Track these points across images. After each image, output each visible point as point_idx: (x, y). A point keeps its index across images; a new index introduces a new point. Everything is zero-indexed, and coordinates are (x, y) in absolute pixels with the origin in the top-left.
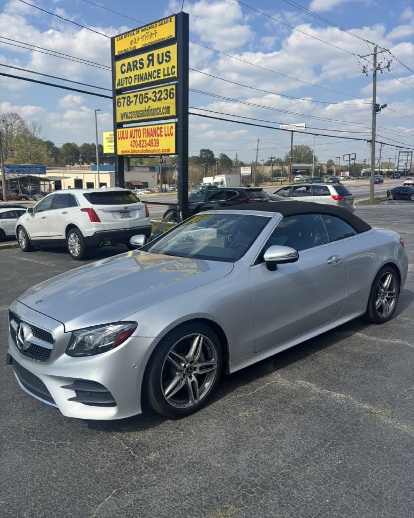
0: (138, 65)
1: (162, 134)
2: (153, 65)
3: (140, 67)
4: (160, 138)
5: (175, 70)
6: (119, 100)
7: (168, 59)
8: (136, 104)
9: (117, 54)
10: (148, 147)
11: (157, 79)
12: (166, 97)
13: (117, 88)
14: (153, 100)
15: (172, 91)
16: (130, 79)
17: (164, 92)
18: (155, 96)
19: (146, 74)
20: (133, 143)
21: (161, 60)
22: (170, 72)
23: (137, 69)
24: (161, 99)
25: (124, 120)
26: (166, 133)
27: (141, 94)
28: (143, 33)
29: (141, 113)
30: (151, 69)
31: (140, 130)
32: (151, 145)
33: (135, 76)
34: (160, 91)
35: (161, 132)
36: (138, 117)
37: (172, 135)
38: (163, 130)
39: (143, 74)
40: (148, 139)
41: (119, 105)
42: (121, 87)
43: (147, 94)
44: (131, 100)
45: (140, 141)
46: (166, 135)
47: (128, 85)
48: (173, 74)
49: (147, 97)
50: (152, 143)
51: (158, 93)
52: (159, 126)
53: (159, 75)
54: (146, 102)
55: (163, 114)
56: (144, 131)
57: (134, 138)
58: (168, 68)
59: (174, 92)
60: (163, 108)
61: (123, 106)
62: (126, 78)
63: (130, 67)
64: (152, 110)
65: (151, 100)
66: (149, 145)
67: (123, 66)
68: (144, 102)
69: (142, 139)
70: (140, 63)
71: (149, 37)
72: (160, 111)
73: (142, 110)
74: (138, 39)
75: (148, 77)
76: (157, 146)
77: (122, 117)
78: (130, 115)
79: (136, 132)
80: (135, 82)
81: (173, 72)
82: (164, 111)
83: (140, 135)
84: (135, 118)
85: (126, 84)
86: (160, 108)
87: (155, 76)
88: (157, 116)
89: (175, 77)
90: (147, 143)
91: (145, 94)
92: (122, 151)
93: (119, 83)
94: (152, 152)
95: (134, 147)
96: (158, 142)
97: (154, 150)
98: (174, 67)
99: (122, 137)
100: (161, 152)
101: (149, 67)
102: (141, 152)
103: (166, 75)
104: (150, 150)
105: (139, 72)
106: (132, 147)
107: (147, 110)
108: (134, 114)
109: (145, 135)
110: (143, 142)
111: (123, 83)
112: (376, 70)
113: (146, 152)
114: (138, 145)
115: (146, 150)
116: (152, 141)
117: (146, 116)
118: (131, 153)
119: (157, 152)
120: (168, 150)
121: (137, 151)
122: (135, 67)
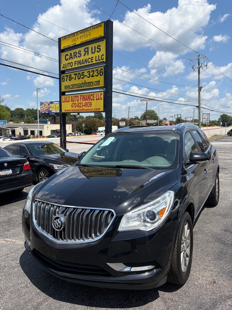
0: (78, 55)
1: (94, 98)
2: (88, 54)
3: (78, 56)
4: (92, 101)
5: (104, 57)
6: (64, 77)
7: (99, 50)
8: (75, 79)
9: (62, 48)
10: (84, 107)
11: (90, 63)
12: (97, 74)
13: (62, 69)
14: (88, 77)
15: (101, 71)
16: (72, 64)
17: (96, 71)
18: (89, 74)
19: (83, 60)
20: (73, 105)
21: (93, 51)
22: (100, 58)
23: (77, 57)
24: (94, 76)
25: (66, 90)
26: (97, 98)
27: (80, 73)
28: (81, 35)
29: (79, 85)
30: (87, 57)
31: (78, 96)
33: (75, 62)
34: (93, 71)
35: (94, 97)
36: (77, 88)
37: (101, 99)
38: (95, 96)
39: (81, 60)
40: (84, 102)
41: (63, 80)
42: (65, 69)
43: (84, 73)
44: (72, 77)
45: (78, 103)
47: (70, 68)
48: (102, 60)
49: (84, 75)
50: (87, 105)
51: (92, 72)
52: (92, 94)
53: (92, 61)
54: (82, 78)
55: (95, 86)
56: (81, 97)
57: (74, 101)
58: (99, 56)
59: (103, 71)
60: (95, 82)
61: (66, 81)
62: (69, 63)
64: (87, 83)
66: (85, 106)
67: (67, 56)
68: (81, 78)
69: (79, 102)
70: (79, 54)
71: (85, 37)
72: (93, 84)
73: (80, 84)
74: (78, 38)
75: (84, 62)
76: (91, 107)
77: (65, 88)
78: (71, 87)
79: (75, 98)
80: (75, 66)
81: (102, 58)
82: (95, 83)
83: (78, 100)
84: (75, 88)
85: (69, 67)
86: (93, 82)
87: (89, 61)
88: (91, 87)
89: (104, 61)
90: (83, 105)
91: (82, 73)
92: (66, 110)
93: (64, 66)
94: (87, 111)
95: (74, 107)
96: (91, 104)
97: (88, 109)
98: (103, 55)
99: (65, 101)
100: (93, 110)
101: (85, 56)
102: (78, 110)
103: (97, 61)
104: (85, 109)
105: (78, 59)
106: (72, 108)
107: (84, 83)
108: (74, 86)
109: (81, 100)
110: (80, 104)
111: (66, 66)
112: (200, 68)
113: (83, 111)
114: (77, 106)
115: (83, 109)
116: (87, 103)
117: (82, 87)
118: (72, 111)
119: (91, 110)
120: (98, 109)
121: (76, 110)
122: (75, 56)
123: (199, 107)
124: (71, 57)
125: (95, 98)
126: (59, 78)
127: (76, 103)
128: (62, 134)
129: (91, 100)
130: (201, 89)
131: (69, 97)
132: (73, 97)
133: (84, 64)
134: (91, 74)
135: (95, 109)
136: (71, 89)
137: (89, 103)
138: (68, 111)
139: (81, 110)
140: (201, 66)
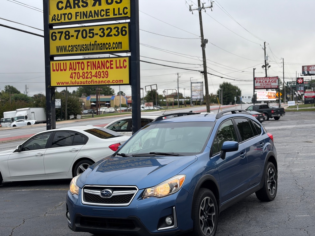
0: (81, 4)
1: (112, 66)
2: (100, 4)
4: (109, 70)
5: (128, 10)
6: (54, 34)
7: (119, 1)
8: (77, 38)
10: (94, 78)
11: (105, 17)
12: (117, 33)
13: (50, 22)
14: (100, 36)
15: (124, 29)
16: (70, 16)
17: (115, 28)
18: (103, 32)
19: (91, 12)
20: (74, 75)
22: (121, 12)
23: (79, 7)
24: (111, 36)
25: (60, 53)
27: (85, 30)
29: (84, 47)
30: (97, 8)
31: (83, 63)
32: (98, 76)
33: (76, 13)
34: (110, 28)
35: (111, 64)
36: (81, 50)
37: (125, 67)
38: (114, 63)
39: (87, 12)
40: (94, 71)
41: (54, 38)
42: (57, 22)
43: (93, 30)
44: (70, 35)
45: (84, 72)
46: (117, 68)
47: (67, 20)
48: (125, 14)
49: (93, 33)
51: (107, 29)
52: (109, 60)
53: (108, 14)
54: (90, 37)
55: (114, 48)
56: (89, 64)
57: (75, 70)
58: (119, 9)
59: (127, 29)
60: (114, 43)
61: (60, 39)
62: (65, 14)
63: (70, 4)
64: (99, 44)
65: (98, 36)
66: (97, 77)
67: (60, 4)
68: (88, 37)
69: (85, 70)
70: (83, 2)
72: (110, 46)
73: (86, 45)
75: (93, 14)
76: (107, 77)
77: (58, 50)
78: (70, 49)
79: (77, 65)
80: (76, 19)
81: (125, 12)
82: (114, 46)
83: (83, 68)
84: (76, 51)
85: (65, 20)
86: (110, 43)
87: (102, 15)
88: (106, 50)
89: (128, 17)
90: (92, 75)
91: (90, 30)
92: (59, 83)
93: (55, 18)
94: (100, 83)
95: (75, 79)
96: (107, 74)
97: (101, 81)
98: (127, 8)
99: (57, 69)
100: (111, 83)
101: (95, 6)
102: (84, 83)
103: (116, 15)
104: (96, 81)
105: (82, 10)
106: (72, 79)
107: (93, 44)
108: (75, 47)
109: (89, 67)
110: (87, 73)
111: (60, 18)
112: (201, 9)
113: (92, 83)
114: (81, 76)
115: (92, 81)
116: (99, 73)
117: (91, 50)
118: (71, 84)
119: (106, 83)
120: (120, 81)
121: (79, 82)
122: (76, 5)
123: (205, 73)
124: (68, 5)
125: (114, 66)
126: (43, 35)
127: (78, 73)
128: (50, 120)
129: (108, 68)
130: (205, 44)
131: (66, 63)
132: (73, 63)
133: (92, 17)
134: (106, 32)
135: (114, 81)
136: (69, 51)
137: (103, 73)
138: (64, 84)
139: (89, 82)
140: (203, 7)
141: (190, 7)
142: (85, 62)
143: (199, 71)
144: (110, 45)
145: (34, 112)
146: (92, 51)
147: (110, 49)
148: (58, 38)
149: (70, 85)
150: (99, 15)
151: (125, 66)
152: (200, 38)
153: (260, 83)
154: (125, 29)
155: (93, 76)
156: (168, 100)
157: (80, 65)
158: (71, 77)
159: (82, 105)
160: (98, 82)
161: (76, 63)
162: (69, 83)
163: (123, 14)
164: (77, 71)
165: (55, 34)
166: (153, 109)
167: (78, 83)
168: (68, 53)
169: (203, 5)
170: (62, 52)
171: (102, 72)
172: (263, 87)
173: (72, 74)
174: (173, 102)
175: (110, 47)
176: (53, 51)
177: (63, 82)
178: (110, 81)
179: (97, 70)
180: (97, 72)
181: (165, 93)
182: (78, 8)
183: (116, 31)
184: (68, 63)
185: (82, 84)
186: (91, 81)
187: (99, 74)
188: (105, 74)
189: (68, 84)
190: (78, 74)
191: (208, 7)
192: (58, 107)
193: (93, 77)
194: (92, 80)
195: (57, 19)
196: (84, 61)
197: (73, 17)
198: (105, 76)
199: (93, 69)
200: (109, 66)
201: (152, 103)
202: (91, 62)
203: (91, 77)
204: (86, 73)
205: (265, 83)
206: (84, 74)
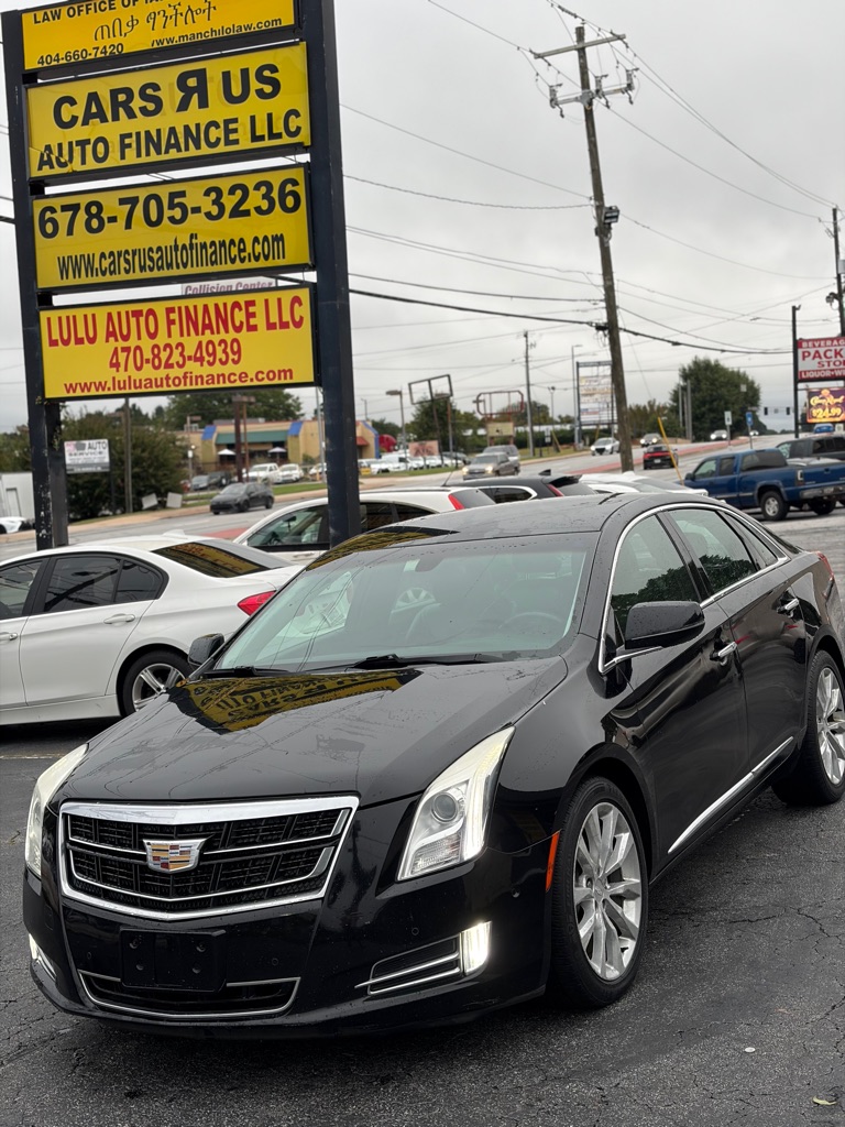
0: (137, 103)
1: (253, 321)
2: (203, 103)
3: (143, 109)
4: (243, 336)
5: (303, 122)
7: (268, 89)
8: (128, 225)
9: (31, 63)
10: (192, 366)
11: (222, 148)
12: (265, 205)
13: (35, 173)
14: (209, 215)
15: (289, 188)
16: (101, 147)
17: (257, 187)
18: (217, 202)
19: (172, 131)
20: (122, 356)
21: (236, 91)
22: (279, 127)
23: (131, 115)
24: (247, 213)
25: (71, 281)
26: (274, 318)
27: (157, 198)
28: (155, 7)
30: (195, 116)
31: (151, 312)
32: (207, 358)
33: (123, 137)
34: (242, 187)
35: (250, 315)
36: (142, 268)
37: (298, 324)
38: (259, 309)
39: (159, 131)
40: (191, 342)
41: (49, 228)
42: (58, 170)
43: (183, 194)
44: (104, 215)
45: (156, 346)
46: (271, 326)
47: (91, 164)
48: (291, 134)
49: (183, 207)
50: (214, 353)
51: (232, 191)
52: (242, 299)
53: (232, 137)
54: (172, 219)
55: (257, 259)
56: (174, 316)
57: (126, 338)
58: (270, 116)
59: (301, 190)
60: (256, 240)
61: (70, 232)
62: (83, 143)
63: (99, 106)
64: (204, 246)
65: (202, 215)
66: (201, 360)
67: (65, 108)
68: (165, 220)
69: (162, 339)
70: (146, 97)
71: (181, 19)
72: (244, 250)
73: (159, 249)
74: (133, 22)
75: (182, 140)
76: (236, 362)
77: (63, 270)
78: (106, 263)
79: (133, 321)
80: (123, 157)
81: (293, 129)
82: (258, 249)
83: (152, 330)
84: (127, 271)
85: (83, 162)
86: (242, 241)
87: (213, 140)
88: (229, 267)
89: (301, 144)
90: (186, 354)
91: (173, 196)
92: (71, 385)
93: (48, 156)
94: (213, 383)
95: (126, 370)
96: (235, 349)
97: (218, 376)
98: (296, 113)
99: (65, 337)
100: (252, 380)
101: (186, 109)
102: (159, 383)
103: (262, 138)
104: (201, 377)
105: (142, 124)
106: (118, 371)
107: (184, 247)
108: (122, 259)
109: (175, 329)
110: (168, 350)
111: (65, 158)
112: (591, 100)
113: (185, 384)
114: (148, 361)
115: (185, 377)
116: (210, 347)
117: (178, 267)
118: (114, 389)
119: (235, 381)
120: (282, 374)
121: (140, 380)
122: (121, 110)
123: (611, 328)
124: (94, 110)
125: (260, 321)
126: (12, 216)
127: (138, 348)
128: (47, 516)
129: (238, 329)
130: (609, 224)
131: (94, 316)
132: (119, 314)
133: (179, 150)
134: (231, 202)
135: (262, 373)
136: (104, 273)
137: (223, 345)
138: (89, 390)
139: (177, 382)
140: (597, 91)
141: (553, 92)
142: (160, 308)
143: (590, 324)
144: (242, 247)
145: (15, 489)
146: (182, 271)
147: (242, 260)
148: (63, 228)
149: (112, 392)
150: (203, 143)
151: (297, 319)
152: (593, 202)
153: (817, 360)
154: (295, 188)
155: (190, 358)
156: (493, 430)
157: (142, 319)
158: (112, 365)
159: (186, 456)
160: (205, 379)
161: (127, 313)
162: (108, 386)
163: (284, 134)
164: (132, 342)
165: (54, 215)
166: (439, 466)
167: (138, 384)
168: (100, 279)
169: (598, 82)
170: (80, 276)
171: (220, 345)
172: (828, 374)
173: (116, 352)
174: (510, 437)
175: (243, 255)
176: (47, 276)
177: (86, 384)
178: (247, 376)
179: (200, 338)
180: (200, 343)
181: (481, 405)
182: (129, 118)
183: (264, 197)
184: (101, 314)
185: (151, 387)
186: (181, 376)
187: (211, 350)
188: (229, 350)
189: (103, 389)
190: (138, 352)
191: (616, 91)
192: (99, 469)
193: (187, 362)
194: (186, 373)
195: (57, 159)
196: (156, 307)
197: (113, 151)
198: (231, 356)
199: (189, 334)
200: (242, 323)
201: (434, 445)
202: (180, 308)
203: (181, 363)
204: (165, 350)
205: (833, 359)
206: (156, 351)
